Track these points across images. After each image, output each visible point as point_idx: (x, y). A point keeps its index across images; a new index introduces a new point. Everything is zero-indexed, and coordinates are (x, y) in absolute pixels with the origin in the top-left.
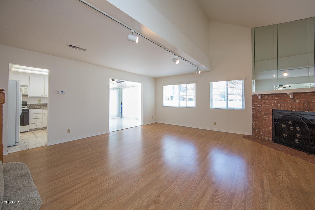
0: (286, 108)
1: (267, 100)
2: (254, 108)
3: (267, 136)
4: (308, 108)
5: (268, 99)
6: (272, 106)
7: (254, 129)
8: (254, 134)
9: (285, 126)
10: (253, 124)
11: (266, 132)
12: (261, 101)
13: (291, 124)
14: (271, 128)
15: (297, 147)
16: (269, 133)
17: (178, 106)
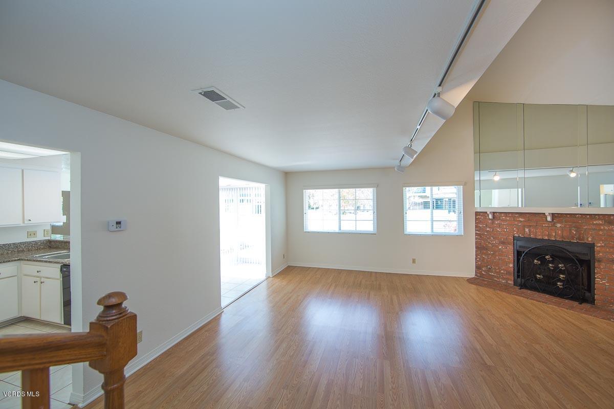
0: (539, 235)
1: (503, 220)
2: (478, 233)
3: (503, 279)
4: (577, 236)
5: (506, 221)
6: (514, 231)
7: (478, 267)
8: (478, 275)
9: (539, 263)
10: (476, 259)
11: (502, 271)
12: (493, 223)
13: (551, 259)
14: (511, 265)
15: (561, 294)
16: (508, 273)
17: (337, 230)
